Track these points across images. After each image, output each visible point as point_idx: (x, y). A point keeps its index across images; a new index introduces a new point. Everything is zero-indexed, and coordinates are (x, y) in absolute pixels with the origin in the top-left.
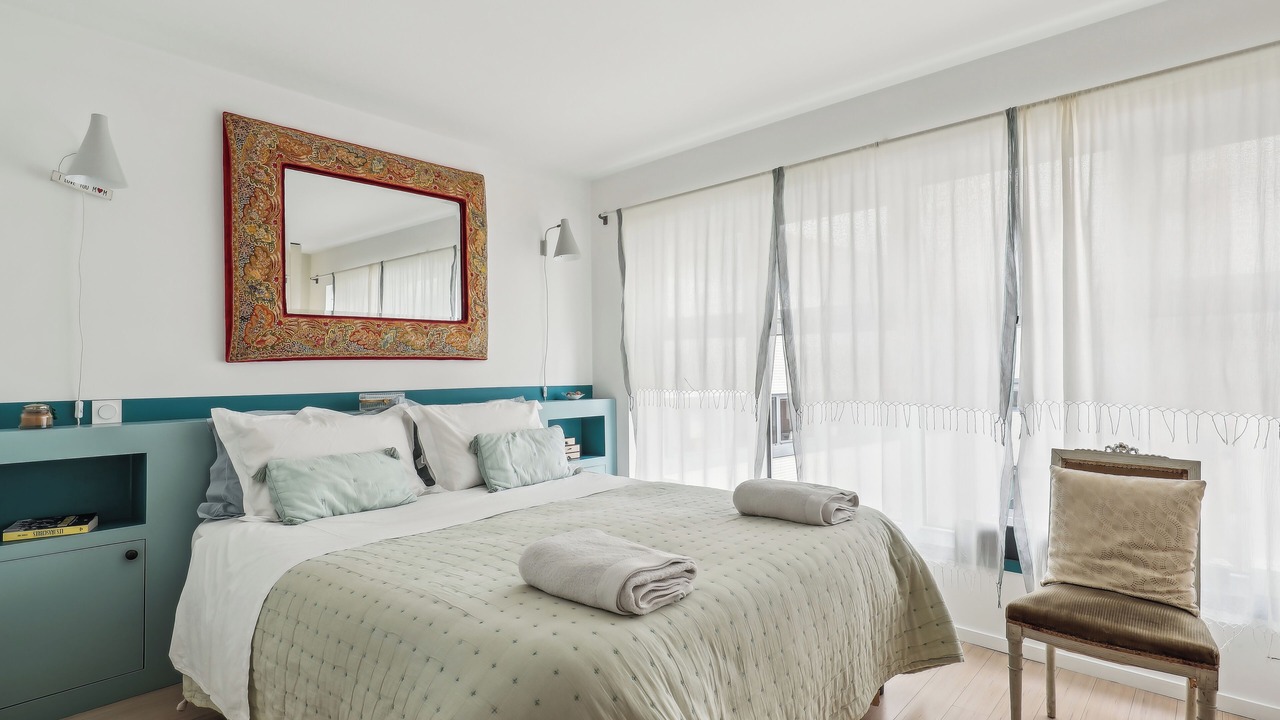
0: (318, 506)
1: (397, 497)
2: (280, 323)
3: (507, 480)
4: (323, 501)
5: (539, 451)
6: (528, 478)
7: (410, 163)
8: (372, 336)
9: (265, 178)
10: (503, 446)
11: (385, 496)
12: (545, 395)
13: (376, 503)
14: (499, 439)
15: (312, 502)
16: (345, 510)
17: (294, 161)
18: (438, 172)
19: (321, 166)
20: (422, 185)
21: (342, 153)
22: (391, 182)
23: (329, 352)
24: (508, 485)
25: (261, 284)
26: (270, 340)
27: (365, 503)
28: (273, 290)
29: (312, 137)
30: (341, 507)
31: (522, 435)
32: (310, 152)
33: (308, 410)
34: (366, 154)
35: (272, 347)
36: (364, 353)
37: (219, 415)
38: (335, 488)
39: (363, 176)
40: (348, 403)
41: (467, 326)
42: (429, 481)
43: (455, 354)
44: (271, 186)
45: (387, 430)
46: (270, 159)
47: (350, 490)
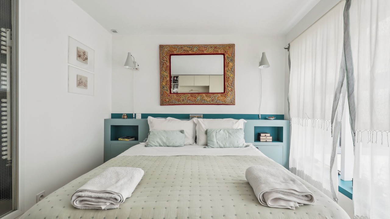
0: (155, 143)
1: (177, 144)
2: (169, 96)
3: (213, 145)
4: (157, 142)
5: (229, 137)
6: (222, 146)
7: (206, 46)
8: (194, 98)
9: (165, 59)
10: (214, 134)
11: (174, 143)
12: (260, 117)
13: (171, 145)
14: (213, 131)
15: (154, 142)
16: (163, 145)
17: (172, 53)
18: (215, 47)
19: (179, 53)
20: (209, 52)
21: (185, 48)
22: (199, 53)
24: (213, 147)
25: (165, 86)
26: (167, 100)
27: (168, 144)
28: (167, 87)
29: (177, 46)
30: (162, 144)
31: (224, 131)
32: (177, 50)
33: (169, 118)
34: (192, 47)
37: (150, 118)
38: (161, 139)
39: (191, 53)
40: (186, 117)
41: (225, 94)
42: (196, 142)
44: (167, 61)
46: (167, 54)
47: (165, 140)
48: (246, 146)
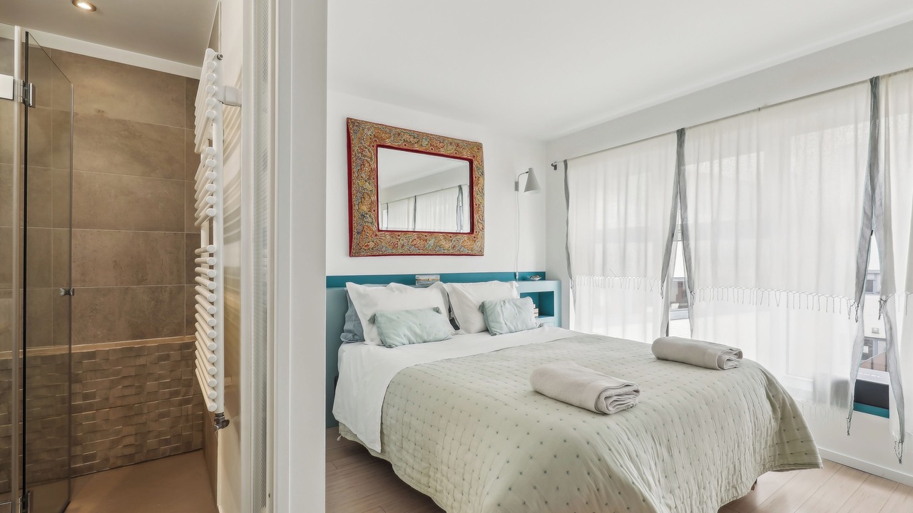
0: (402, 338)
1: (442, 335)
2: (376, 235)
3: (501, 329)
4: (405, 335)
5: (519, 312)
6: (513, 329)
7: (442, 139)
8: (422, 242)
9: (368, 154)
10: (498, 308)
11: (436, 335)
12: (517, 278)
13: (431, 338)
14: (496, 304)
15: (399, 335)
16: (415, 341)
17: (382, 143)
18: (457, 143)
19: (395, 145)
20: (449, 152)
21: (406, 137)
22: (432, 151)
23: (400, 251)
24: (501, 332)
25: (367, 214)
26: (372, 244)
27: (426, 338)
28: (373, 216)
29: (391, 128)
30: (413, 339)
31: (509, 302)
32: (390, 137)
33: (393, 285)
34: (418, 136)
35: (372, 249)
36: (418, 252)
37: (350, 286)
38: (410, 329)
39: (417, 149)
40: (410, 280)
41: (473, 235)
42: (456, 327)
43: (466, 253)
44: (371, 158)
45: (433, 296)
46: (371, 143)
47: (418, 330)
48: (540, 326)
